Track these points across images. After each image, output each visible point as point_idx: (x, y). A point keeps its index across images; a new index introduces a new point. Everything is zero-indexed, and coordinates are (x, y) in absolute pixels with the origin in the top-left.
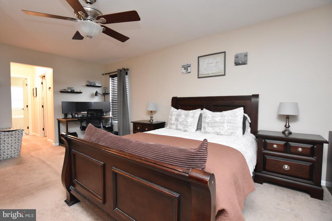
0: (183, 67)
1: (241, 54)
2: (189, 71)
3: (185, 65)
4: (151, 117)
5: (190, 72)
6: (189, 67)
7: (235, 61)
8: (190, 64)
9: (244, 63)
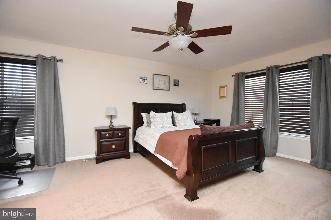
0: (141, 78)
1: (177, 80)
2: (146, 82)
3: (143, 77)
4: (111, 122)
5: (147, 84)
6: (146, 79)
7: (174, 83)
8: (147, 78)
9: (178, 86)
